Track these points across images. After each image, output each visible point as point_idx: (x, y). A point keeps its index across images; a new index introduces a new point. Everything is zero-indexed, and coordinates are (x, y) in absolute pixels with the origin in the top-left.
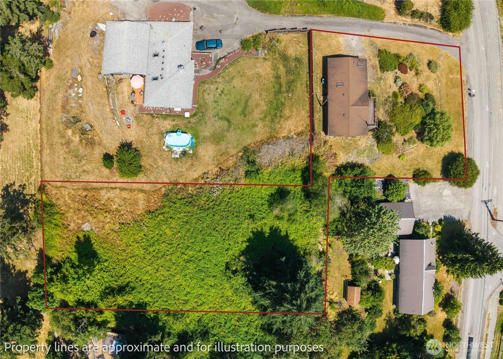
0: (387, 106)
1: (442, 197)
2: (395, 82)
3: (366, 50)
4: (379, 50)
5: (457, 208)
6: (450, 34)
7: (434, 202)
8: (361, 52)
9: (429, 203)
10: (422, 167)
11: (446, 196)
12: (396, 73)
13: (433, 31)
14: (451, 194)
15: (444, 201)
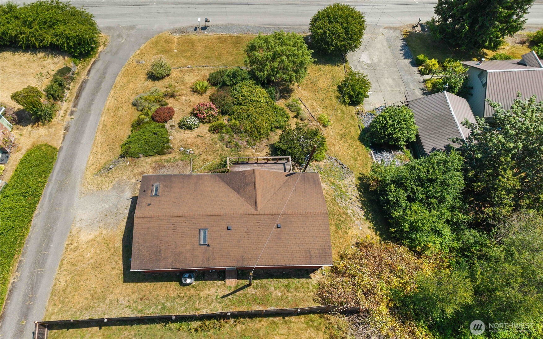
0: (240, 143)
1: (375, 64)
2: (190, 128)
3: (119, 183)
4: (122, 156)
5: (385, 44)
6: (100, 49)
7: (386, 75)
8: (123, 191)
9: (390, 81)
10: (333, 93)
11: (371, 58)
12: (172, 126)
13: (93, 72)
14: (367, 53)
15: (380, 61)
